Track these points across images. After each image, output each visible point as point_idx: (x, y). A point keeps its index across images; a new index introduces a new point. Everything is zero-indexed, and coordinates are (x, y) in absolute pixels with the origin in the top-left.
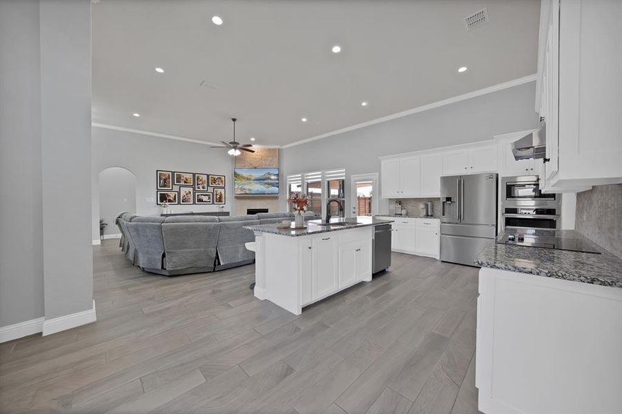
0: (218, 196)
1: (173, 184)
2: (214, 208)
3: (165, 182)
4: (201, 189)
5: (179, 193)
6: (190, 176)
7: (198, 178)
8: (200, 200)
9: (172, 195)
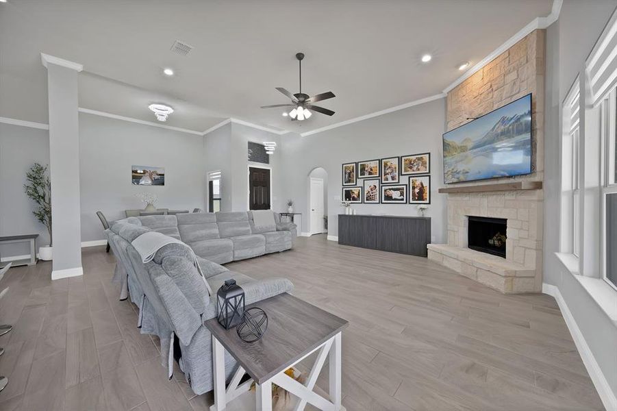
1: (357, 177)
4: (390, 181)
6: (375, 164)
7: (386, 165)
8: (389, 198)
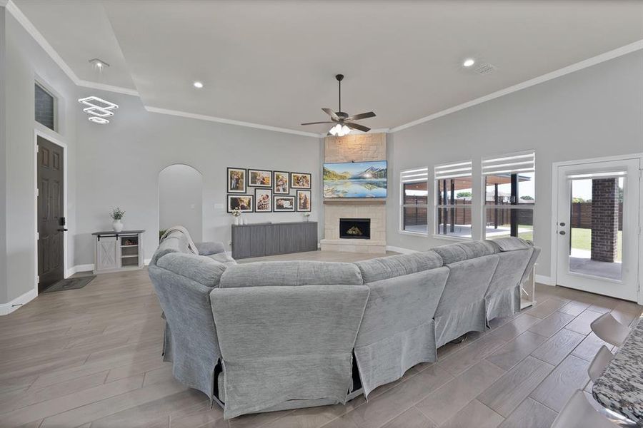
0: (302, 201)
1: (247, 185)
2: (296, 218)
3: (237, 182)
4: (281, 192)
5: (254, 197)
6: (267, 175)
7: (278, 177)
8: (280, 207)
9: (245, 200)
